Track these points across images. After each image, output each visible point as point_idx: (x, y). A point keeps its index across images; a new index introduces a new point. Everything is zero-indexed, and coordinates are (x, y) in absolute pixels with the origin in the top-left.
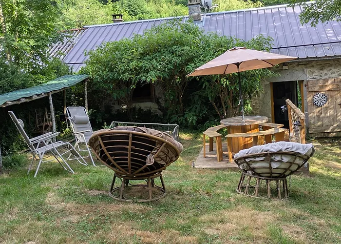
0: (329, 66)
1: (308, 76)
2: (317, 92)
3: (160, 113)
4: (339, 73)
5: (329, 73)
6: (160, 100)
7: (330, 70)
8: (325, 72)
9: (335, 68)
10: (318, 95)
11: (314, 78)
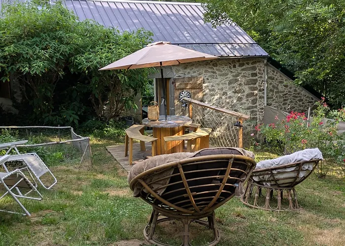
0: (191, 66)
1: (175, 74)
2: (183, 89)
3: (15, 111)
4: (199, 72)
5: (191, 72)
6: (15, 96)
7: (193, 69)
8: (188, 70)
9: (196, 68)
10: (184, 93)
11: (179, 76)
